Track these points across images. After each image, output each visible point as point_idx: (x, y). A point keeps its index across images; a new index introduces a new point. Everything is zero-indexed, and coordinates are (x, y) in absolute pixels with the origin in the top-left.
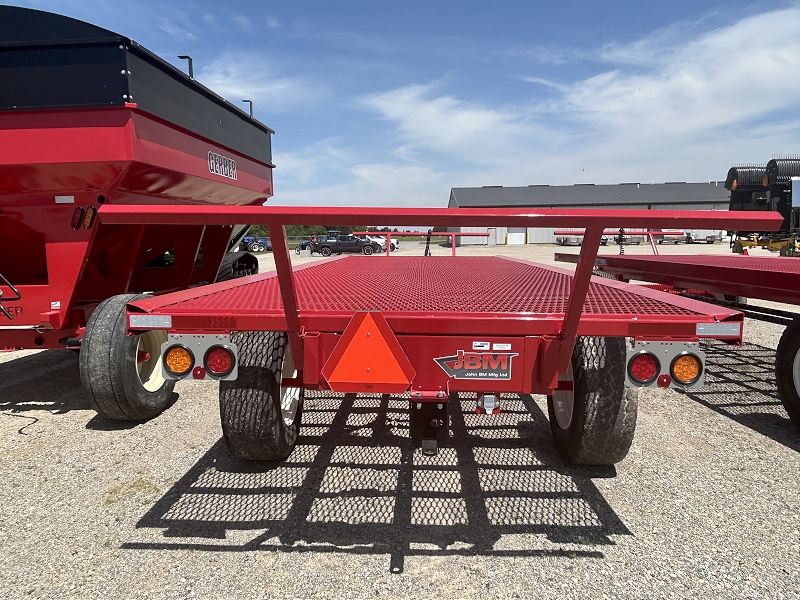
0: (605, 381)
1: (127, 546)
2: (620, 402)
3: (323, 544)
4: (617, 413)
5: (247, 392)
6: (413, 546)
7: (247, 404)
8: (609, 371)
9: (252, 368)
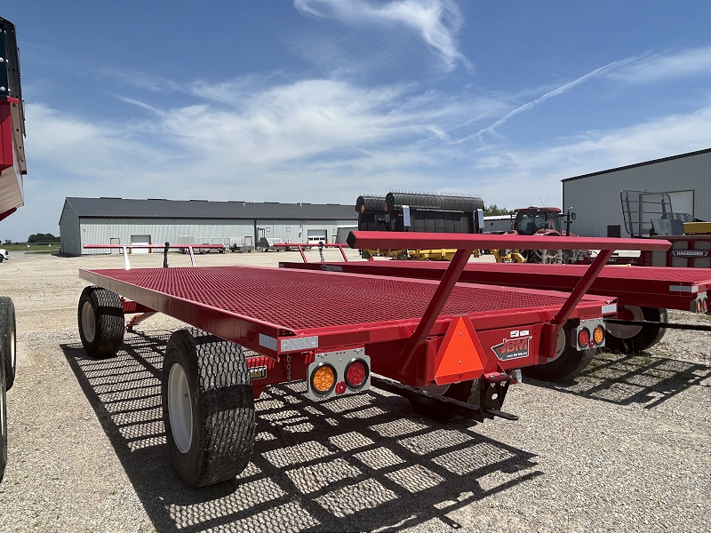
5: (235, 412)
7: (235, 424)
9: (236, 386)
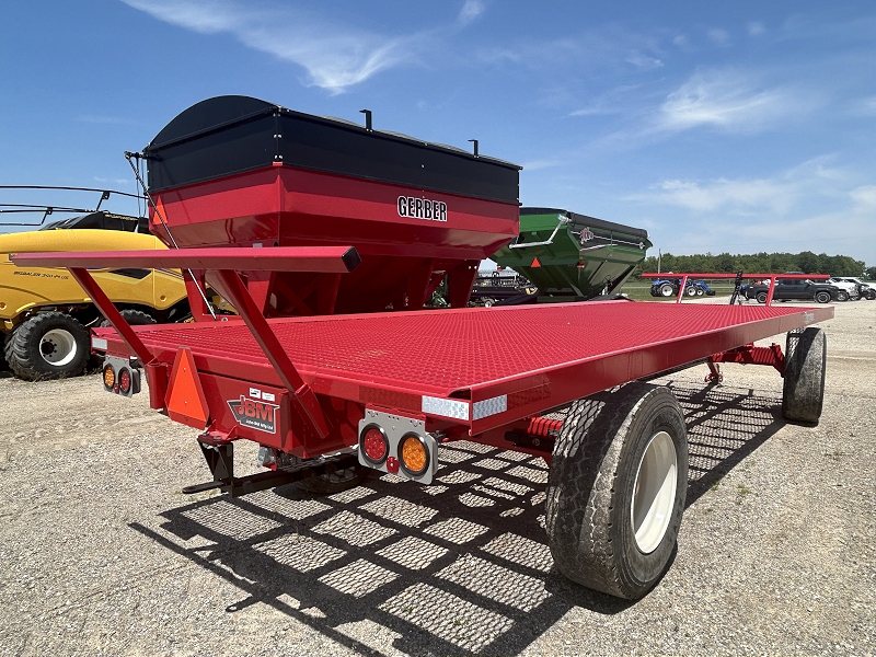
0: (570, 475)
1: (136, 526)
2: (584, 508)
3: (224, 566)
4: (580, 522)
6: (283, 598)
8: (579, 463)
